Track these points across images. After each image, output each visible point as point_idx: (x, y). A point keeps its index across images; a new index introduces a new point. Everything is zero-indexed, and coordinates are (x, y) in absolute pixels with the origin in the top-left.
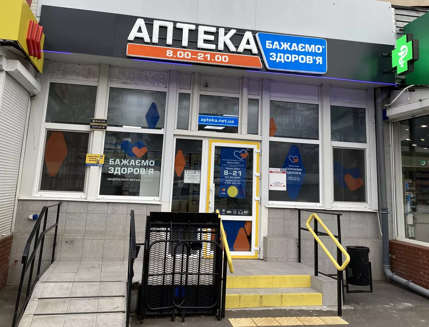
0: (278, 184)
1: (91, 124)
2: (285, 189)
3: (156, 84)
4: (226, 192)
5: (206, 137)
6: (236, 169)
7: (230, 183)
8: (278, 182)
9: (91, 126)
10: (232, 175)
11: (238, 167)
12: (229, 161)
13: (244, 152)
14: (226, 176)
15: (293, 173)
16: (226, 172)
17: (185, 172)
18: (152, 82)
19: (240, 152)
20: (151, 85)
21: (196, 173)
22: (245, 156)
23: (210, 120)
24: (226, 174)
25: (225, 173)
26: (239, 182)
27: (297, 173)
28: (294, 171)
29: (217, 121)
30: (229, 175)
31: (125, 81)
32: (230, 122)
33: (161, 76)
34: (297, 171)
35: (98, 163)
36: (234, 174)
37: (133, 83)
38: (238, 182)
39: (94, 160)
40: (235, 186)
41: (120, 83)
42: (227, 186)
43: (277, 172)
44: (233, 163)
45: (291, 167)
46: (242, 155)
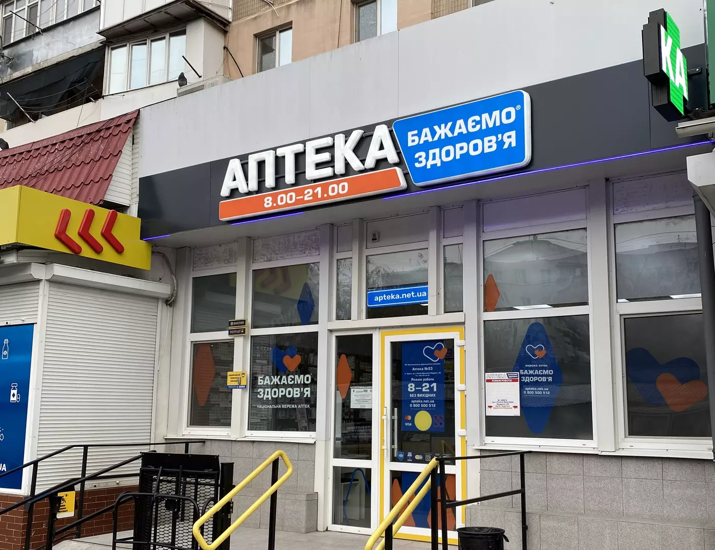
0: (503, 403)
1: (230, 328)
2: (517, 412)
3: (307, 252)
4: (412, 421)
5: (375, 328)
6: (427, 379)
7: (418, 406)
8: (503, 400)
9: (229, 330)
10: (421, 392)
11: (431, 376)
12: (415, 367)
13: (440, 347)
14: (412, 393)
15: (535, 379)
16: (411, 386)
17: (352, 390)
19: (433, 349)
20: (301, 256)
21: (366, 391)
22: (442, 354)
23: (388, 297)
24: (411, 389)
26: (433, 403)
27: (544, 379)
28: (538, 376)
30: (416, 392)
32: (421, 296)
34: (542, 376)
35: (240, 384)
36: (424, 390)
37: (279, 258)
38: (431, 403)
39: (236, 379)
40: (427, 411)
41: (264, 261)
42: (414, 412)
43: (502, 381)
44: (423, 369)
45: (531, 369)
46: (436, 353)
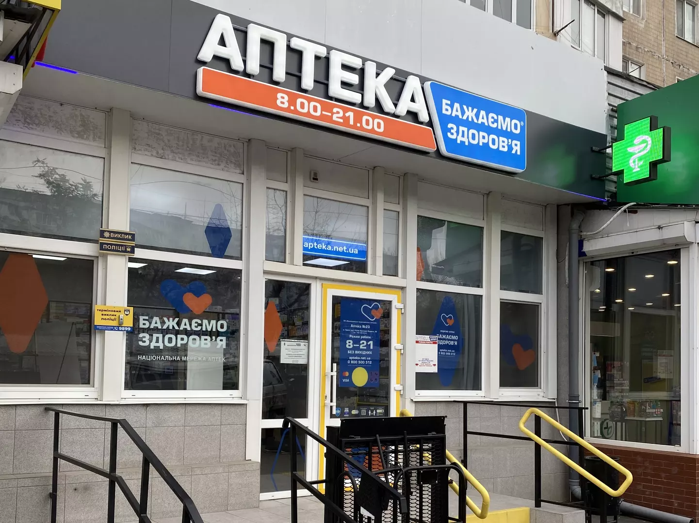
0: (426, 362)
1: (102, 240)
2: (435, 370)
4: (350, 377)
5: (316, 278)
6: (364, 337)
7: (356, 362)
8: (426, 359)
9: (102, 244)
10: (358, 349)
11: (368, 334)
12: (354, 324)
13: (376, 308)
14: (350, 349)
15: (447, 342)
16: (349, 342)
17: (282, 343)
18: (215, 160)
19: (371, 308)
21: (299, 345)
22: (377, 314)
23: (319, 246)
24: (349, 346)
25: (348, 344)
26: (370, 360)
27: (452, 343)
28: (448, 340)
29: (330, 249)
30: (354, 349)
31: (161, 152)
32: (352, 252)
33: (232, 149)
34: (451, 340)
35: (120, 324)
36: (361, 347)
37: (177, 159)
38: (368, 360)
39: (113, 317)
40: (364, 367)
42: (352, 368)
43: (426, 343)
44: (361, 327)
45: (445, 334)
46: (373, 312)
